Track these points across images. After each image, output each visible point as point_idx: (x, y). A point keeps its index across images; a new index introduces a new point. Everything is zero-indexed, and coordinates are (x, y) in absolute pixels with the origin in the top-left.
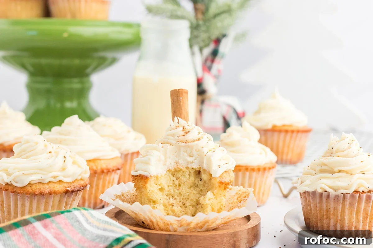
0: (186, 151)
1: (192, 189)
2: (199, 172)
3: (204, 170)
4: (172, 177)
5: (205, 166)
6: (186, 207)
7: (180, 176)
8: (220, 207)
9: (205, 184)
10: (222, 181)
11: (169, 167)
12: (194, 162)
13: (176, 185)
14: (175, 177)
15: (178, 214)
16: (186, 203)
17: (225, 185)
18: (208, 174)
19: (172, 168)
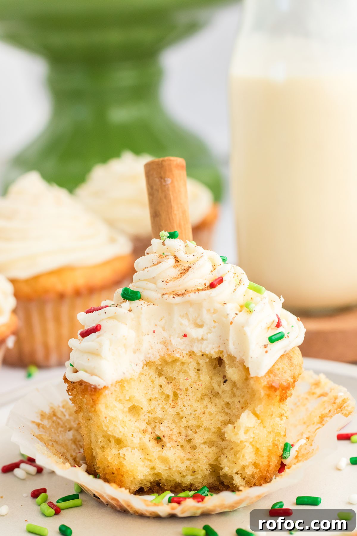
0: (187, 314)
1: (206, 401)
2: (220, 361)
3: (232, 358)
4: (157, 376)
5: (232, 349)
6: (194, 448)
7: (175, 375)
8: (273, 443)
9: (234, 389)
10: (274, 384)
11: (149, 356)
12: (206, 340)
13: (168, 396)
14: (163, 377)
15: (177, 466)
16: (194, 439)
17: (283, 390)
18: (241, 368)
19: (156, 358)
